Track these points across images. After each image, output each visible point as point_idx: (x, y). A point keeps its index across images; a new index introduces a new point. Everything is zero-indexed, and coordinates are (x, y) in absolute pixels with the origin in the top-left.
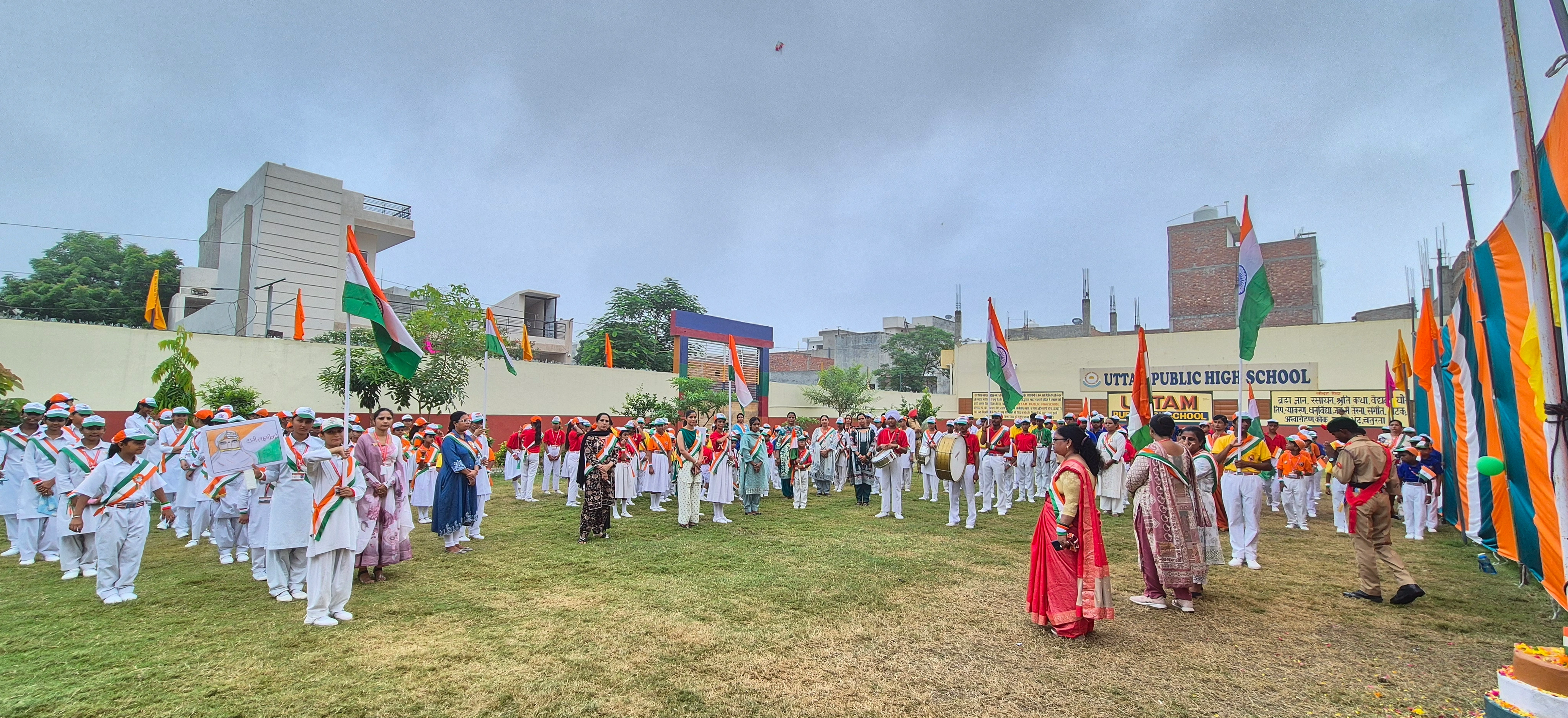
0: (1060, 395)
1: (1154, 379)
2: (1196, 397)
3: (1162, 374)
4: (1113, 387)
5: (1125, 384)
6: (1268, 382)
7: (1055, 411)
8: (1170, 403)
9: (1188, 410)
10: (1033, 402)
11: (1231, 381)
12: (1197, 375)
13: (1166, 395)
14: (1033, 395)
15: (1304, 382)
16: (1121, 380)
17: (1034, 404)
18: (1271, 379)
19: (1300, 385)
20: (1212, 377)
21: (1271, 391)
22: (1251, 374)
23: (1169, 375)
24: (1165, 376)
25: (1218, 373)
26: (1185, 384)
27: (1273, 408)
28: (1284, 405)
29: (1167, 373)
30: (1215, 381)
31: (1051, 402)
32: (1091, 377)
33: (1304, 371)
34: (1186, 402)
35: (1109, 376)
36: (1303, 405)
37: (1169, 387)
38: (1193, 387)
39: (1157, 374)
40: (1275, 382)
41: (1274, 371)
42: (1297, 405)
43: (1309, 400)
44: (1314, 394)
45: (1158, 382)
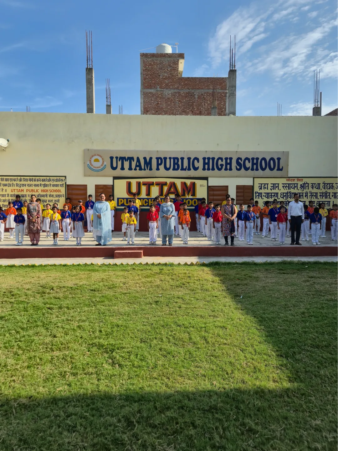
0: (62, 180)
1: (158, 165)
2: (194, 184)
3: (165, 158)
4: (118, 172)
5: (130, 169)
6: (252, 169)
7: (57, 199)
8: (172, 190)
9: (187, 197)
10: (31, 188)
11: (224, 167)
12: (196, 161)
13: (168, 181)
14: (30, 180)
15: (279, 169)
16: (126, 164)
17: (32, 191)
18: (255, 166)
19: (275, 172)
20: (208, 164)
21: (254, 178)
22: (240, 161)
23: (172, 160)
24: (168, 160)
25: (213, 159)
26: (185, 170)
27: (255, 194)
28: (263, 191)
29: (170, 158)
30: (211, 167)
31: (52, 188)
32: (97, 160)
33: (279, 159)
34: (185, 189)
35: (114, 160)
36: (276, 191)
37: (171, 173)
38: (192, 173)
39: (161, 158)
40: (257, 169)
41: (257, 159)
42: (273, 191)
43: (281, 186)
44: (284, 181)
45: (162, 167)
